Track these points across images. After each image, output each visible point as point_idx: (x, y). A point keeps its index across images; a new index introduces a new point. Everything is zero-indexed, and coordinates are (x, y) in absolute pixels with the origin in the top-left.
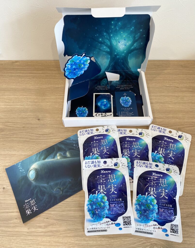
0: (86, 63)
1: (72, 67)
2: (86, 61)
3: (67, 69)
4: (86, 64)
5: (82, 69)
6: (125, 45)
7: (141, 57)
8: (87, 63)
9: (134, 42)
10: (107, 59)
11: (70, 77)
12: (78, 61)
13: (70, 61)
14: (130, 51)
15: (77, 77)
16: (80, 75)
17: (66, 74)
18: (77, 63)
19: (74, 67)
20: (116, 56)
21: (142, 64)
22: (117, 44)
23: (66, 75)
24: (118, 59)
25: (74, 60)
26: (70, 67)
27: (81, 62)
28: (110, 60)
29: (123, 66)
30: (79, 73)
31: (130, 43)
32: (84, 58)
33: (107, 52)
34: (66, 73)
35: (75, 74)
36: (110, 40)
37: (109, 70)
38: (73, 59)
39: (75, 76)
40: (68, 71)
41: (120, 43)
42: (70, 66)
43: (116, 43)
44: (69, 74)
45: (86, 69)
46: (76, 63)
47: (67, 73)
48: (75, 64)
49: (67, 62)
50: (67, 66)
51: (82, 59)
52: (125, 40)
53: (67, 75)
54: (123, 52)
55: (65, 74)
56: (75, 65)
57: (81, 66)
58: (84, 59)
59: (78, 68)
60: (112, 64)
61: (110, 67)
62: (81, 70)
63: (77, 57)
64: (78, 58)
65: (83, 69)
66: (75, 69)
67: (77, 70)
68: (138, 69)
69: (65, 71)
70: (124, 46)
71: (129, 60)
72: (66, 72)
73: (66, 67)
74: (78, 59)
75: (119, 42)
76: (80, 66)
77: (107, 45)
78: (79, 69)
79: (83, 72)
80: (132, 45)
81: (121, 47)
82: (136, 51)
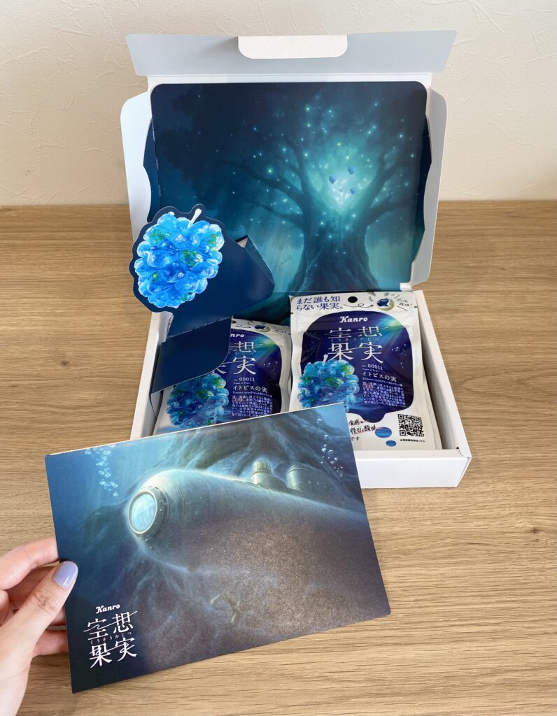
0: (212, 250)
1: (159, 259)
2: (210, 239)
3: (142, 268)
4: (209, 251)
5: (197, 272)
6: (352, 192)
7: (408, 238)
8: (214, 249)
9: (382, 177)
10: (295, 244)
11: (157, 303)
12: (180, 236)
13: (152, 236)
14: (369, 215)
15: (182, 302)
16: (193, 295)
17: (141, 289)
18: (175, 244)
19: (167, 260)
20: (323, 232)
21: (413, 264)
22: (325, 188)
23: (142, 293)
24: (333, 245)
25: (163, 232)
26: (153, 260)
27: (193, 244)
28: (304, 251)
29: (349, 272)
30: (188, 286)
31: (369, 182)
32: (201, 226)
33: (293, 219)
34: (141, 285)
35: (174, 291)
36: (301, 173)
37: (303, 287)
38: (161, 227)
39: (176, 298)
40: (147, 274)
41: (336, 182)
42: (151, 257)
43: (321, 184)
44: (152, 289)
45: (213, 272)
46: (171, 243)
47: (143, 284)
48: (171, 248)
49: (141, 239)
50: (139, 254)
51: (192, 229)
52: (351, 171)
53: (146, 292)
54: (348, 219)
55: (136, 287)
56: (172, 255)
57: (192, 260)
58: (200, 231)
59: (184, 266)
60: (313, 264)
61: (306, 278)
62: (195, 276)
63: (174, 222)
64: (179, 224)
65: (204, 273)
66: (172, 271)
67: (181, 274)
68: (403, 282)
69: (136, 277)
70: (348, 195)
71: (368, 250)
72: (142, 281)
73: (136, 257)
74: (178, 228)
75: (332, 181)
76: (189, 259)
77: (291, 193)
78: (190, 270)
79: (203, 284)
80: (375, 189)
81: (338, 199)
82: (389, 214)
